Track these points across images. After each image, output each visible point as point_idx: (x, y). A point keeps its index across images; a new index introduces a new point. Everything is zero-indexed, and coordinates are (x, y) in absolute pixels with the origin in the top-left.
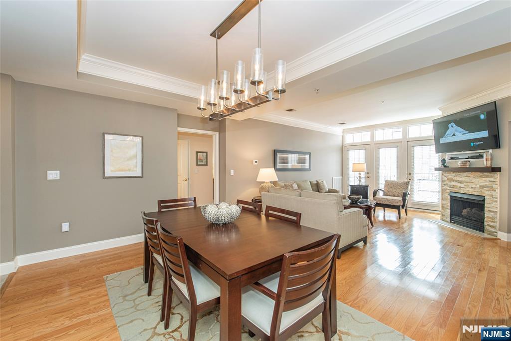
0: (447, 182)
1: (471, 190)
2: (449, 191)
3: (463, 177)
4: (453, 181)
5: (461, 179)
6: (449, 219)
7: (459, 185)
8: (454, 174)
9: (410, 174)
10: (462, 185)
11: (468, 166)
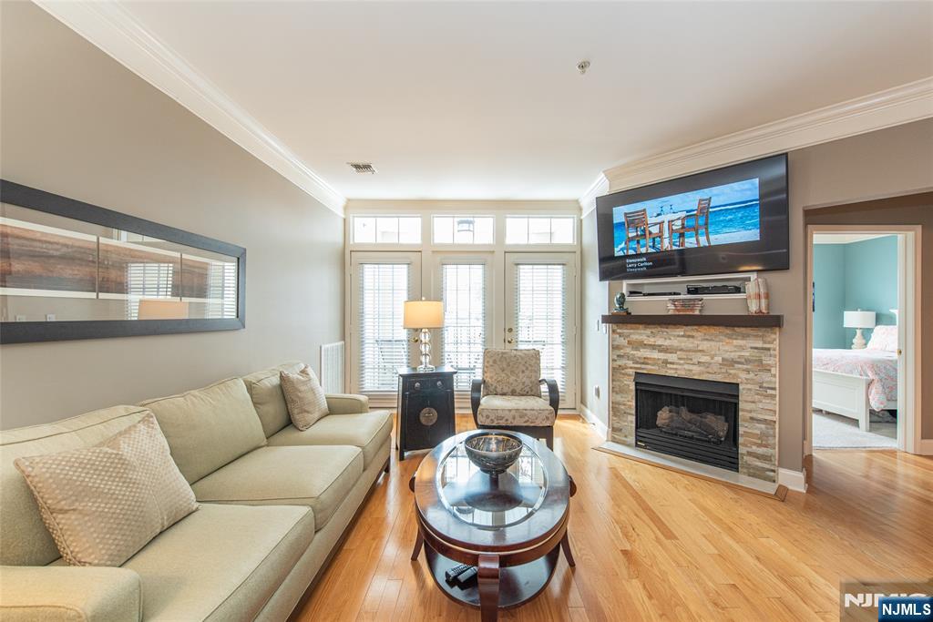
0: (629, 350)
1: (696, 369)
2: (632, 372)
3: (674, 337)
4: (645, 346)
5: (667, 343)
6: (632, 439)
7: (662, 356)
8: (648, 332)
9: (510, 330)
10: (672, 357)
11: (697, 313)
